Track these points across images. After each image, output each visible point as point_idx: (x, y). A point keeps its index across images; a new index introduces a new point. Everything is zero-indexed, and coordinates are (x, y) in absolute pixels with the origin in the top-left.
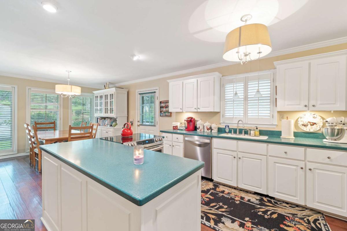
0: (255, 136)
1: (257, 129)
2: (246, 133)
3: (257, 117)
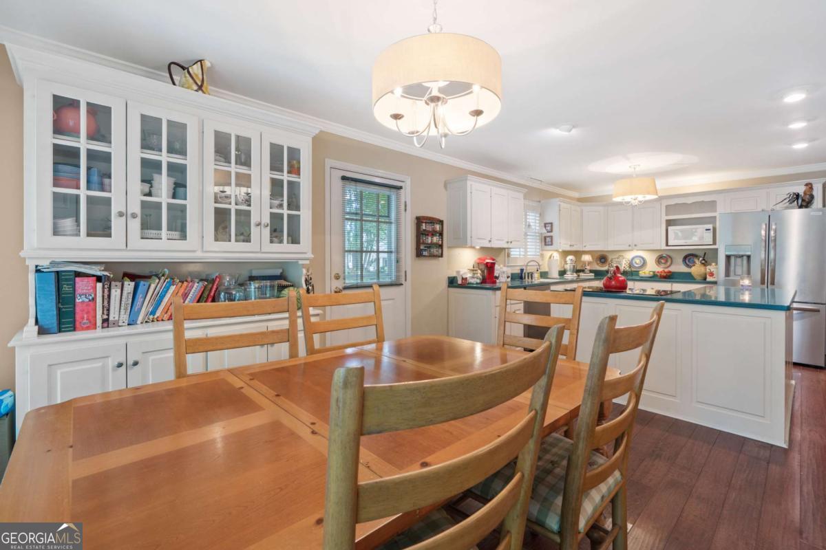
1: (538, 270)
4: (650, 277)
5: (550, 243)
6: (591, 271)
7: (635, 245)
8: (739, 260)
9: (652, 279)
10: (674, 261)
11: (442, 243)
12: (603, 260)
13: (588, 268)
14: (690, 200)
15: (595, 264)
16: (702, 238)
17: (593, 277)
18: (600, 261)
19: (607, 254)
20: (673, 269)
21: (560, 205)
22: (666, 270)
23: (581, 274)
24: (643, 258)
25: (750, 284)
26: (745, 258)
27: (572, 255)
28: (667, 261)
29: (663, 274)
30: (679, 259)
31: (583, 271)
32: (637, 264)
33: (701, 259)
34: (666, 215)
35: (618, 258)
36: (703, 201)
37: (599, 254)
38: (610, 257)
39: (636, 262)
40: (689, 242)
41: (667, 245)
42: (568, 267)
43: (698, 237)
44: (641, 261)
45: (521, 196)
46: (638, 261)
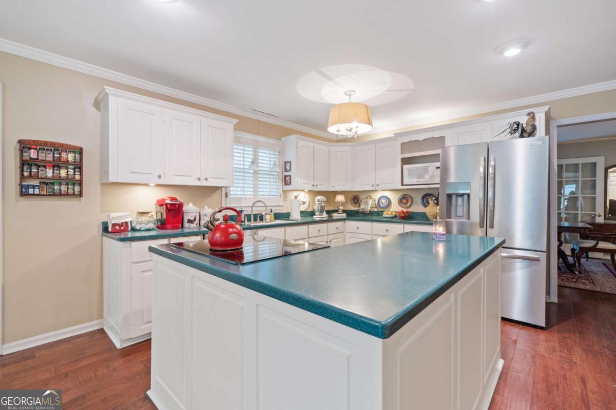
0: (271, 221)
1: (271, 212)
2: (262, 219)
3: (269, 197)
4: (393, 218)
5: (289, 183)
6: (344, 211)
7: (378, 185)
8: (460, 199)
9: (393, 220)
10: (414, 200)
11: (81, 178)
12: (356, 201)
13: (341, 208)
14: (421, 137)
15: (350, 204)
16: (433, 176)
17: (345, 217)
18: (354, 201)
19: (359, 194)
20: (413, 209)
21: (297, 143)
22: (405, 210)
23: (334, 214)
24: (388, 198)
25: (445, 232)
26: (466, 197)
27: (320, 195)
28: (407, 202)
29: (401, 214)
30: (418, 199)
31: (336, 211)
32: (383, 204)
33: (434, 198)
34: (402, 153)
35: (366, 199)
36: (433, 137)
37: (355, 194)
38: (362, 197)
39: (382, 202)
40: (422, 181)
41: (402, 185)
42: (316, 207)
43: (429, 175)
44: (386, 201)
45: (231, 126)
46: (384, 201)
